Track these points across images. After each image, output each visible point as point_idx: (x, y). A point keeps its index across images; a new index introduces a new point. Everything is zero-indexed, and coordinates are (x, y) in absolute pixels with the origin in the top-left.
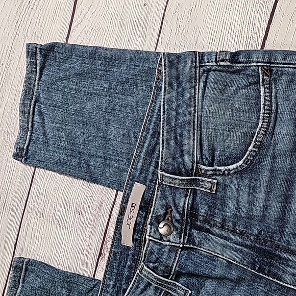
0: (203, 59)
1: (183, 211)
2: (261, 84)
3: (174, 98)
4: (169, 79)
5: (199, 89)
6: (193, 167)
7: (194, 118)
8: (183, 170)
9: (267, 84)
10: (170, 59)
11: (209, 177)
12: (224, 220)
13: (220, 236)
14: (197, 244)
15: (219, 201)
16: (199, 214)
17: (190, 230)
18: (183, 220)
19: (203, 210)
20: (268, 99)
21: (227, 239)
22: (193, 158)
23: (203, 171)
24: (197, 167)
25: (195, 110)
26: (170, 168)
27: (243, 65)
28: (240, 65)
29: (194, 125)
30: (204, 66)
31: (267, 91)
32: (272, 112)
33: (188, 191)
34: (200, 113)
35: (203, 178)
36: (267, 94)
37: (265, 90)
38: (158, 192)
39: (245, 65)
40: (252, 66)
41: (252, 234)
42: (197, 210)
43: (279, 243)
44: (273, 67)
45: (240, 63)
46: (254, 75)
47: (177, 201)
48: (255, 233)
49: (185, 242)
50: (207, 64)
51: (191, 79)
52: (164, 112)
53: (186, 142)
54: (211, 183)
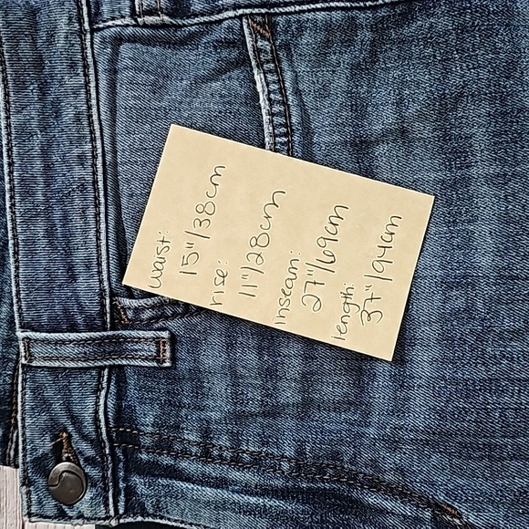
0: (98, 13)
1: (97, 431)
2: (253, 63)
3: (34, 123)
4: (16, 72)
5: (98, 93)
6: (103, 306)
7: (94, 173)
8: (79, 319)
9: (268, 62)
10: (11, 17)
11: (148, 326)
12: (206, 433)
13: (204, 481)
14: (151, 511)
15: (187, 386)
16: (139, 431)
17: (126, 479)
18: (103, 455)
19: (147, 418)
20: (279, 97)
21: (221, 483)
22: (101, 281)
23: (130, 314)
24: (113, 306)
25: (94, 148)
26: (45, 318)
27: (202, 19)
28: (196, 20)
29: (96, 190)
30: (103, 29)
31: (270, 77)
32: (292, 130)
33: (100, 376)
34: (109, 158)
35: (134, 333)
36: (273, 87)
37: (265, 77)
38: (24, 395)
39: (206, 19)
40: (226, 19)
41: (282, 456)
42: (132, 422)
43: (354, 468)
44: (276, 14)
45: (196, 16)
46: (234, 42)
47: (76, 409)
48: (289, 452)
49: (121, 512)
50: (110, 23)
51: (72, 66)
52: (11, 164)
53: (79, 239)
54: (157, 341)
